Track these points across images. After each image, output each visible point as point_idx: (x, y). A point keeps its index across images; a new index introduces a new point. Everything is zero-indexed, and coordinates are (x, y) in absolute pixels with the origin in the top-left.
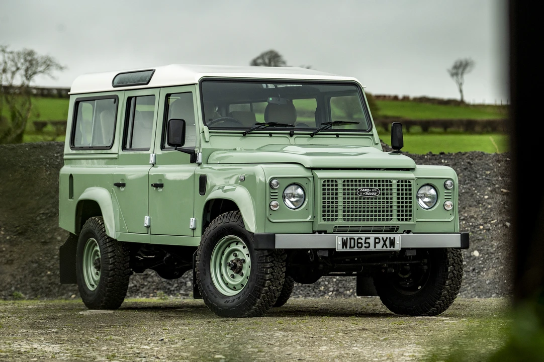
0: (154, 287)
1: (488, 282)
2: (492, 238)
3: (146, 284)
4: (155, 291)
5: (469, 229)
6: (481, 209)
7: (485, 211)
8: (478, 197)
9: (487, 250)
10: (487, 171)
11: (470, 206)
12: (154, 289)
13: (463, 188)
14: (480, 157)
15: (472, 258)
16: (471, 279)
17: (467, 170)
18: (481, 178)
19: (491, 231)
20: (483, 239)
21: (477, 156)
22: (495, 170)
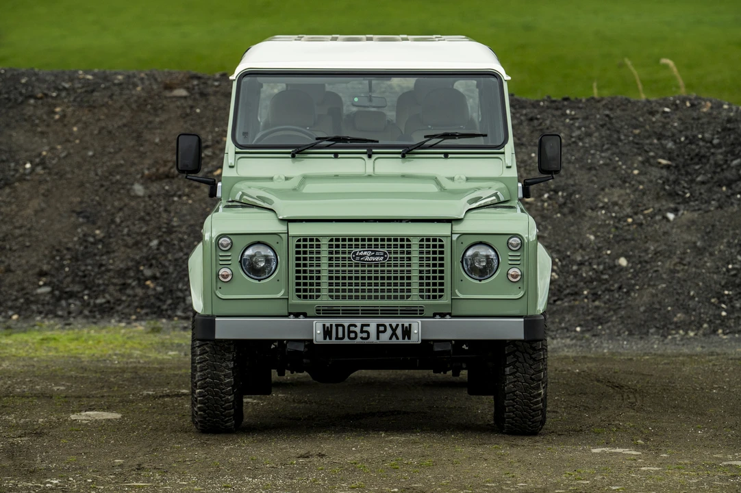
1: (642, 309)
2: (646, 237)
5: (612, 222)
6: (629, 190)
7: (635, 195)
8: (624, 171)
9: (640, 256)
10: (635, 129)
11: (613, 185)
13: (601, 156)
14: (623, 107)
15: (616, 270)
16: (616, 303)
17: (606, 129)
18: (626, 141)
19: (644, 227)
20: (633, 239)
21: (618, 104)
22: (648, 127)
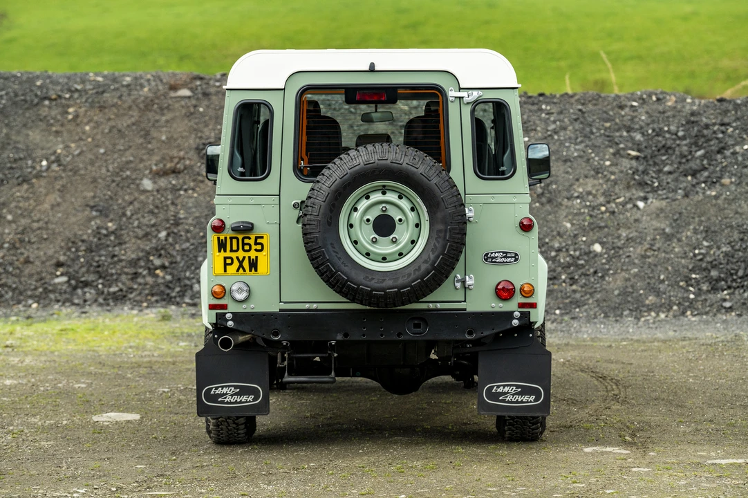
0: (147, 292)
1: (616, 292)
2: (618, 224)
3: (135, 286)
4: (149, 297)
5: (586, 211)
6: (601, 181)
7: (606, 185)
8: (596, 163)
9: (613, 243)
10: (606, 122)
11: (586, 177)
12: (147, 295)
13: (576, 150)
14: (594, 102)
15: (592, 255)
16: (592, 287)
17: (579, 122)
18: (598, 134)
19: (616, 215)
20: (606, 226)
21: (590, 99)
22: (617, 120)
